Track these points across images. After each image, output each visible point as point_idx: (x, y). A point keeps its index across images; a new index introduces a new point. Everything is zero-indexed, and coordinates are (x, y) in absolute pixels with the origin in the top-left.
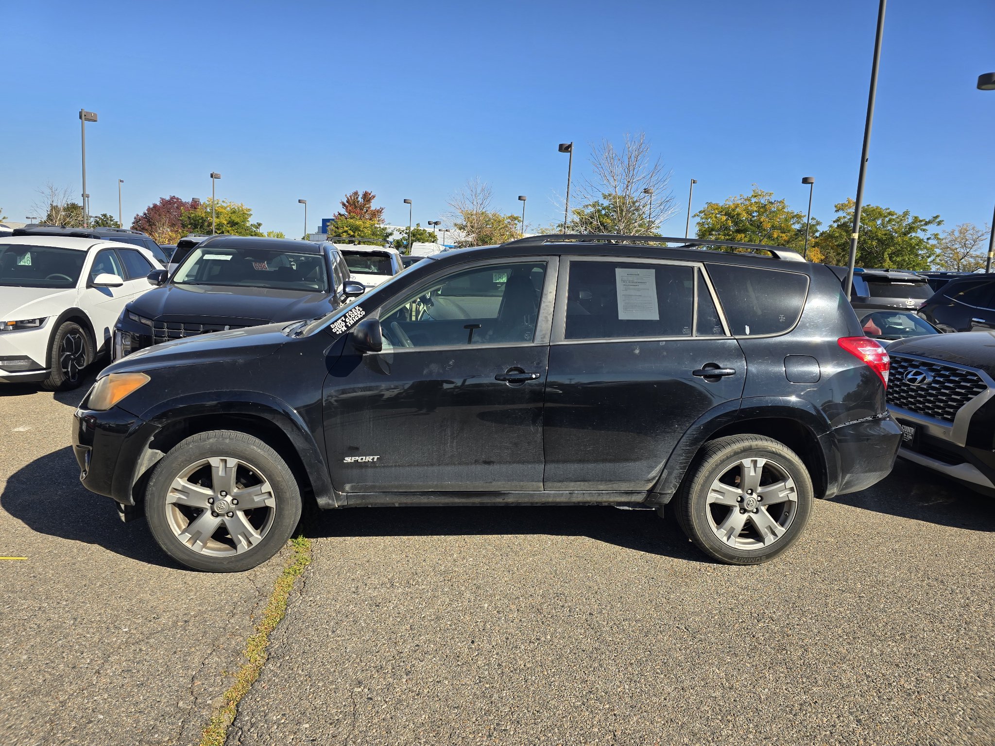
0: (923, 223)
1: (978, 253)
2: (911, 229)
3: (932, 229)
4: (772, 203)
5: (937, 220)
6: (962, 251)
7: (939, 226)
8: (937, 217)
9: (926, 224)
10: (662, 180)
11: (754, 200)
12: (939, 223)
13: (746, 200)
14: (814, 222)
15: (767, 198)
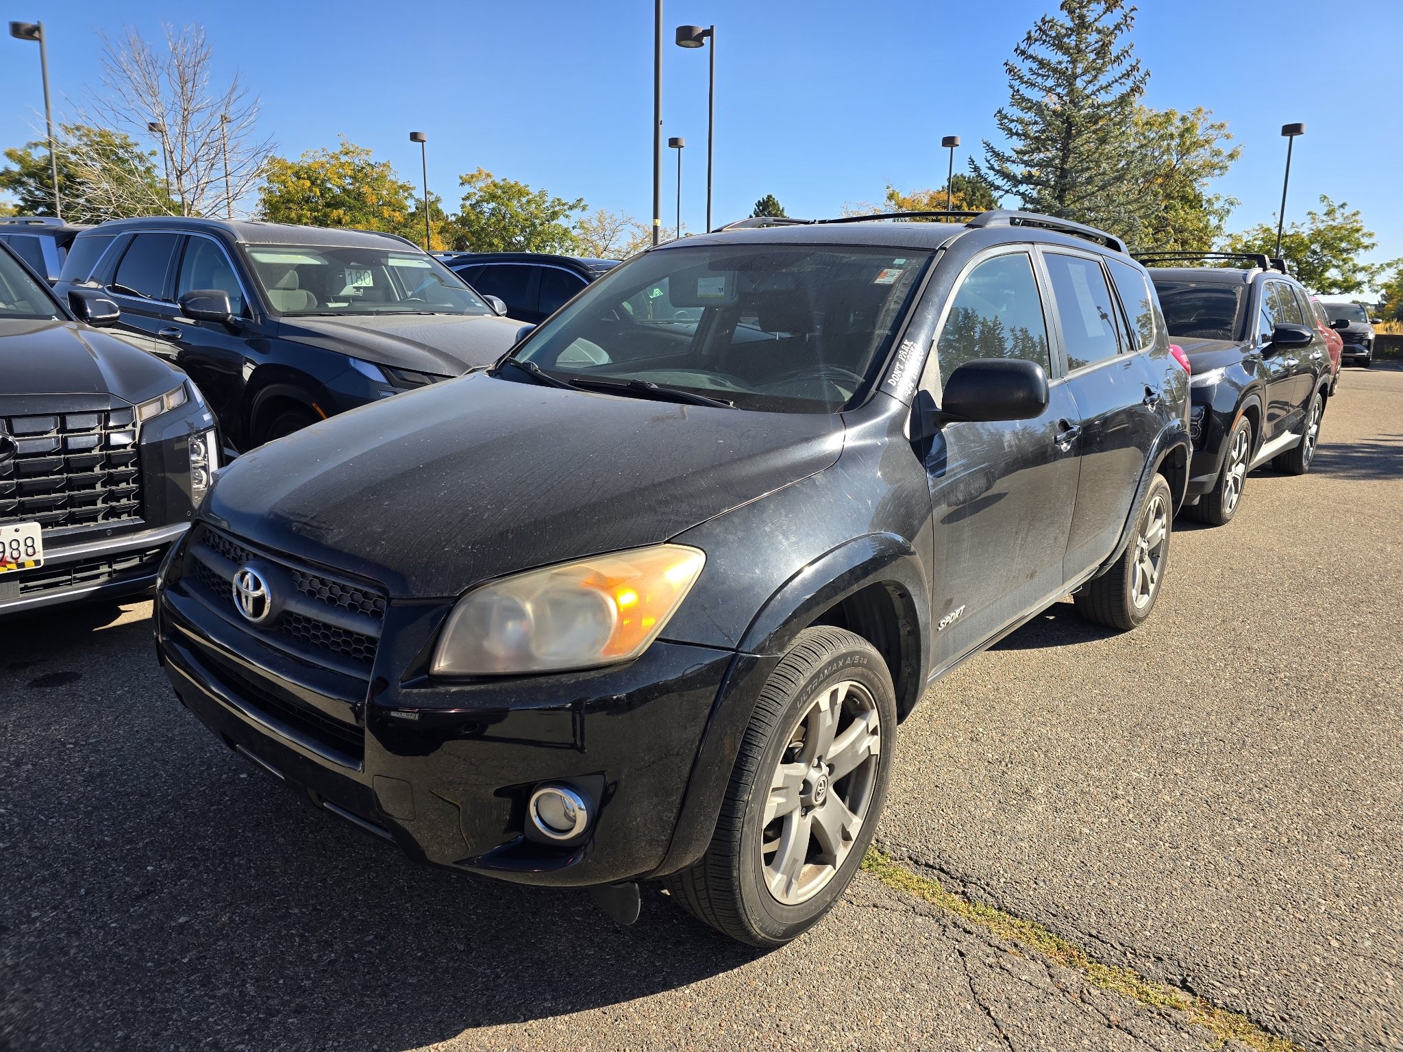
0: (566, 207)
1: (616, 247)
2: (555, 215)
3: (576, 215)
4: (372, 167)
5: (581, 205)
6: (601, 244)
7: (584, 212)
8: (580, 200)
9: (571, 208)
10: (246, 114)
11: (344, 159)
12: (584, 209)
13: (332, 157)
14: (432, 198)
15: (364, 157)
